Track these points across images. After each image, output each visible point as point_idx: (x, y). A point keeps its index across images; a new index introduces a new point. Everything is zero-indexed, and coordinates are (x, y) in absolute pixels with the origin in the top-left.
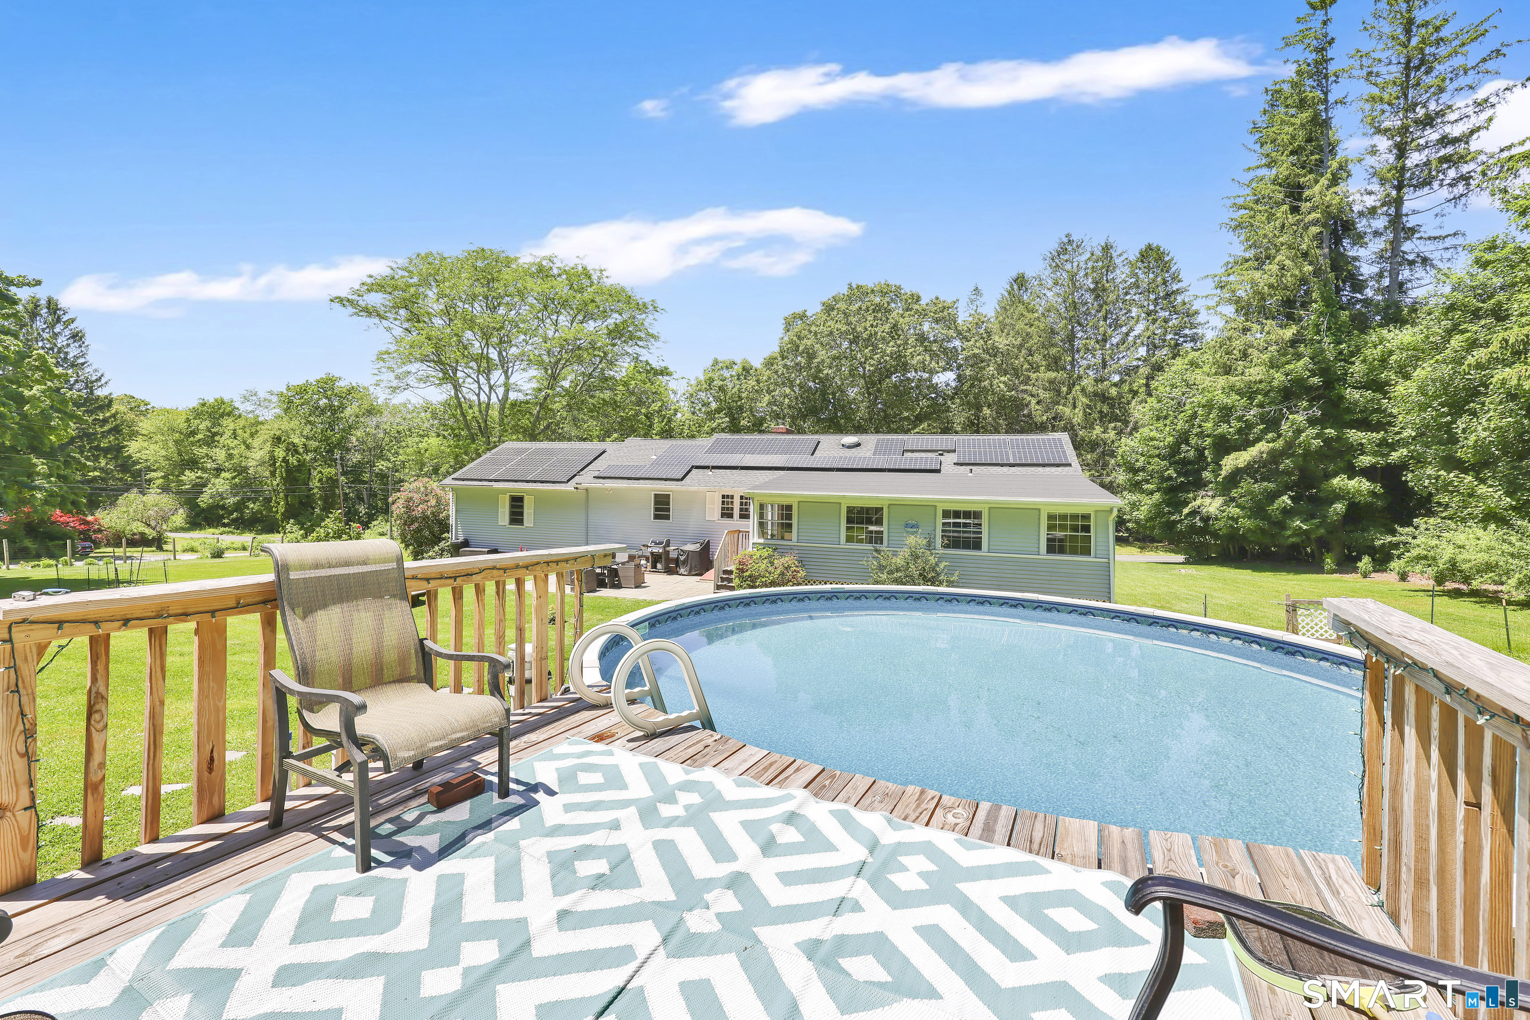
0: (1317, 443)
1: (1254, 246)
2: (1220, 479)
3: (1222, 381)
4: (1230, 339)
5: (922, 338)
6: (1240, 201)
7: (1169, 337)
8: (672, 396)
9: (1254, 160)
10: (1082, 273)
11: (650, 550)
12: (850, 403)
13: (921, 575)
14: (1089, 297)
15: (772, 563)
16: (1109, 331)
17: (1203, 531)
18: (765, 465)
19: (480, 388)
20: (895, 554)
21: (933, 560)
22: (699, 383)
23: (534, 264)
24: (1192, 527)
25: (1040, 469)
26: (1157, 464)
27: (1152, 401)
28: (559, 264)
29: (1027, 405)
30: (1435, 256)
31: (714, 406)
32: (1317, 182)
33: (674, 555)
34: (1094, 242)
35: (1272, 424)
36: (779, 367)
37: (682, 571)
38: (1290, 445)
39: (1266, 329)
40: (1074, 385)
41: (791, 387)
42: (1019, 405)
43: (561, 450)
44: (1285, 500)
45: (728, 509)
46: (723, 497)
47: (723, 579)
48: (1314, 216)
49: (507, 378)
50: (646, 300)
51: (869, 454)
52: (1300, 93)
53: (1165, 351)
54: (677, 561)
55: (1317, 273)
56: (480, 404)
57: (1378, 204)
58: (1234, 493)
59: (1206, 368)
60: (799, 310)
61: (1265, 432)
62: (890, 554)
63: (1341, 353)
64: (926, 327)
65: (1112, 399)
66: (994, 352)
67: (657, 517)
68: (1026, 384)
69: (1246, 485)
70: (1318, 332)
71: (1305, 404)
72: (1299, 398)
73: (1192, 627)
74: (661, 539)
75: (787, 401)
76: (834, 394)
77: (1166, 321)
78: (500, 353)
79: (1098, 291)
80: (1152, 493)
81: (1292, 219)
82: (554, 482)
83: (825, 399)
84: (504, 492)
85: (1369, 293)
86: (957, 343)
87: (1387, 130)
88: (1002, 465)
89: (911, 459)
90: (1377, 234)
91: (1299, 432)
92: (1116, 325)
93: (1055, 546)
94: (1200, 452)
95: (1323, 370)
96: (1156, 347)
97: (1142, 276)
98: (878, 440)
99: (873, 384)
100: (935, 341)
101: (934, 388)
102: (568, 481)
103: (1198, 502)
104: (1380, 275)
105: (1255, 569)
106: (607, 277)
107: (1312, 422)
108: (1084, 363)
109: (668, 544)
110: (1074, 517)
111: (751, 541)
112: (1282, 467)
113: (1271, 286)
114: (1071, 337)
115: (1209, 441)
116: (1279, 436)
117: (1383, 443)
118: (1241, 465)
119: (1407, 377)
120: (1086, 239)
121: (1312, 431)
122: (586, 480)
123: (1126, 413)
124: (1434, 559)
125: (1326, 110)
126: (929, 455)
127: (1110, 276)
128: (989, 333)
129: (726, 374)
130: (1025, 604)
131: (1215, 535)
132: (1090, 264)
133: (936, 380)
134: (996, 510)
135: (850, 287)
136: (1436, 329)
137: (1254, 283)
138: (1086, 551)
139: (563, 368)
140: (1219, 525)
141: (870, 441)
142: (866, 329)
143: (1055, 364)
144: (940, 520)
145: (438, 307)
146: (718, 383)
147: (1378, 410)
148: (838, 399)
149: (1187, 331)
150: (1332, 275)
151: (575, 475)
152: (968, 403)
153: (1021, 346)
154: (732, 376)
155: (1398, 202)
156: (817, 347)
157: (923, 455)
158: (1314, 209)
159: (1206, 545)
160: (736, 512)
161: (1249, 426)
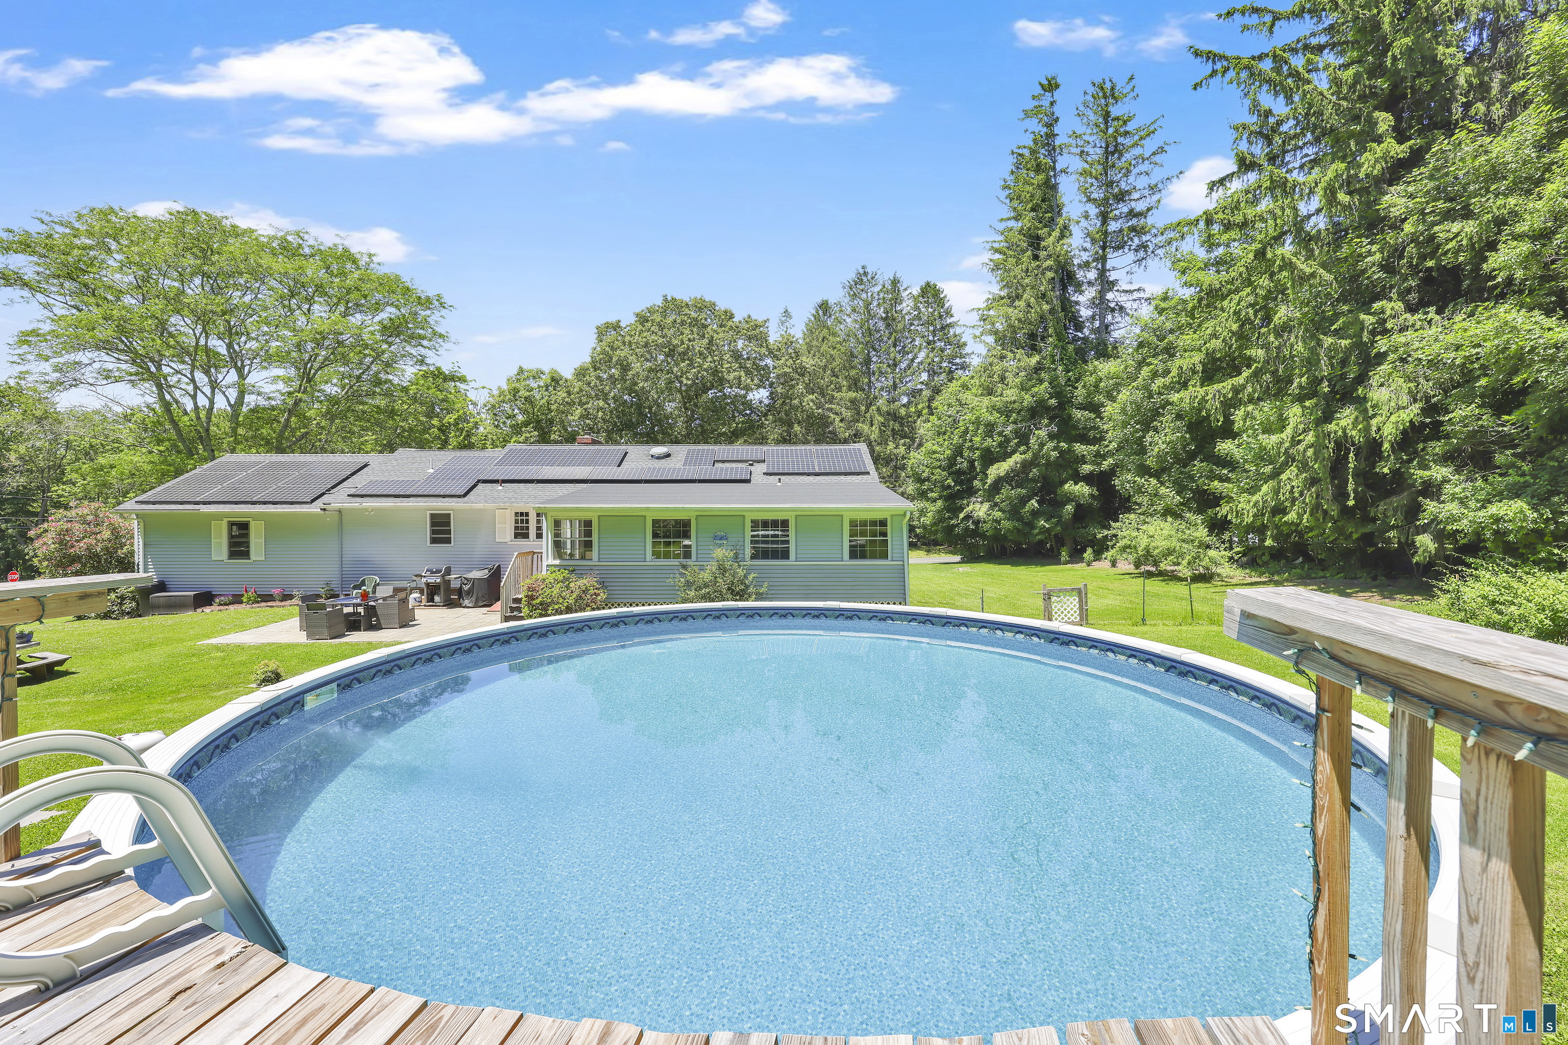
0: (1054, 454)
1: (1007, 286)
2: (986, 487)
3: (986, 401)
4: (991, 365)
5: (737, 356)
6: (996, 245)
7: (944, 365)
8: (471, 407)
9: (1006, 212)
10: (875, 303)
11: (424, 580)
12: (667, 417)
13: (729, 589)
14: (881, 325)
15: (568, 587)
16: (899, 357)
17: (975, 533)
18: (566, 478)
19: (196, 388)
20: (702, 568)
21: (741, 572)
22: (502, 393)
23: (275, 238)
24: (967, 529)
25: (842, 477)
26: (939, 474)
27: (933, 418)
28: (311, 242)
29: (832, 423)
30: (1128, 305)
31: (520, 418)
32: (1050, 235)
33: (455, 585)
34: (885, 276)
35: (1023, 438)
36: (592, 377)
37: (466, 602)
38: (1036, 456)
39: (1018, 356)
40: (871, 404)
41: (605, 400)
42: (824, 422)
43: (305, 464)
44: (1034, 503)
45: (522, 528)
46: (516, 514)
47: (512, 609)
48: (1049, 263)
49: (242, 376)
50: (430, 294)
51: (679, 465)
52: (1036, 159)
53: (943, 376)
54: (459, 591)
55: (1052, 311)
56: (196, 408)
57: (1090, 259)
58: (997, 499)
59: (974, 391)
60: (612, 319)
61: (1018, 445)
62: (696, 569)
63: (1069, 380)
64: (740, 344)
65: (902, 418)
66: (802, 371)
67: (434, 541)
68: (831, 403)
69: (1007, 492)
70: (1053, 362)
71: (1046, 421)
72: (1042, 417)
73: (980, 624)
74: (438, 567)
75: (600, 414)
76: (650, 408)
77: (942, 350)
78: (230, 346)
79: (889, 320)
80: (935, 501)
81: (1034, 264)
82: (292, 503)
83: (640, 413)
84: (219, 517)
85: (1086, 331)
86: (769, 361)
87: (1095, 200)
88: (809, 474)
89: (722, 469)
90: (1090, 283)
91: (1042, 445)
92: (904, 352)
93: (857, 552)
94: (971, 462)
95: (1058, 393)
96: (935, 373)
97: (923, 310)
98: (689, 451)
99: (690, 397)
100: (748, 359)
101: (748, 405)
102: (313, 501)
103: (971, 508)
104: (1093, 318)
105: (1013, 564)
106: (379, 264)
107: (1051, 436)
108: (878, 385)
109: (448, 571)
110: (873, 523)
111: (545, 563)
112: (1031, 475)
113: (1020, 320)
114: (868, 361)
115: (978, 453)
116: (1029, 448)
117: (1098, 455)
118: (1002, 474)
119: (1113, 399)
120: (879, 273)
121: (1051, 445)
122: (338, 500)
123: (913, 429)
124: (1135, 547)
125: (1055, 176)
126: (740, 465)
127: (899, 308)
128: (797, 354)
129: (533, 384)
130: (827, 613)
131: (983, 536)
132: (882, 295)
133: (750, 396)
134: (801, 517)
135: (666, 300)
136: (1131, 362)
137: (1008, 318)
138: (884, 556)
139: (320, 368)
140: (986, 527)
141: (681, 452)
142: (682, 343)
143: (855, 385)
144: (749, 533)
145: (126, 279)
146: (523, 393)
147: (1095, 428)
148: (655, 414)
149: (958, 361)
150: (1062, 315)
151: (323, 494)
152: (781, 420)
153: (825, 368)
154: (539, 387)
155: (1104, 259)
156: (632, 358)
157: (734, 465)
158: (1049, 256)
159: (977, 546)
160: (532, 532)
161: (1007, 440)
